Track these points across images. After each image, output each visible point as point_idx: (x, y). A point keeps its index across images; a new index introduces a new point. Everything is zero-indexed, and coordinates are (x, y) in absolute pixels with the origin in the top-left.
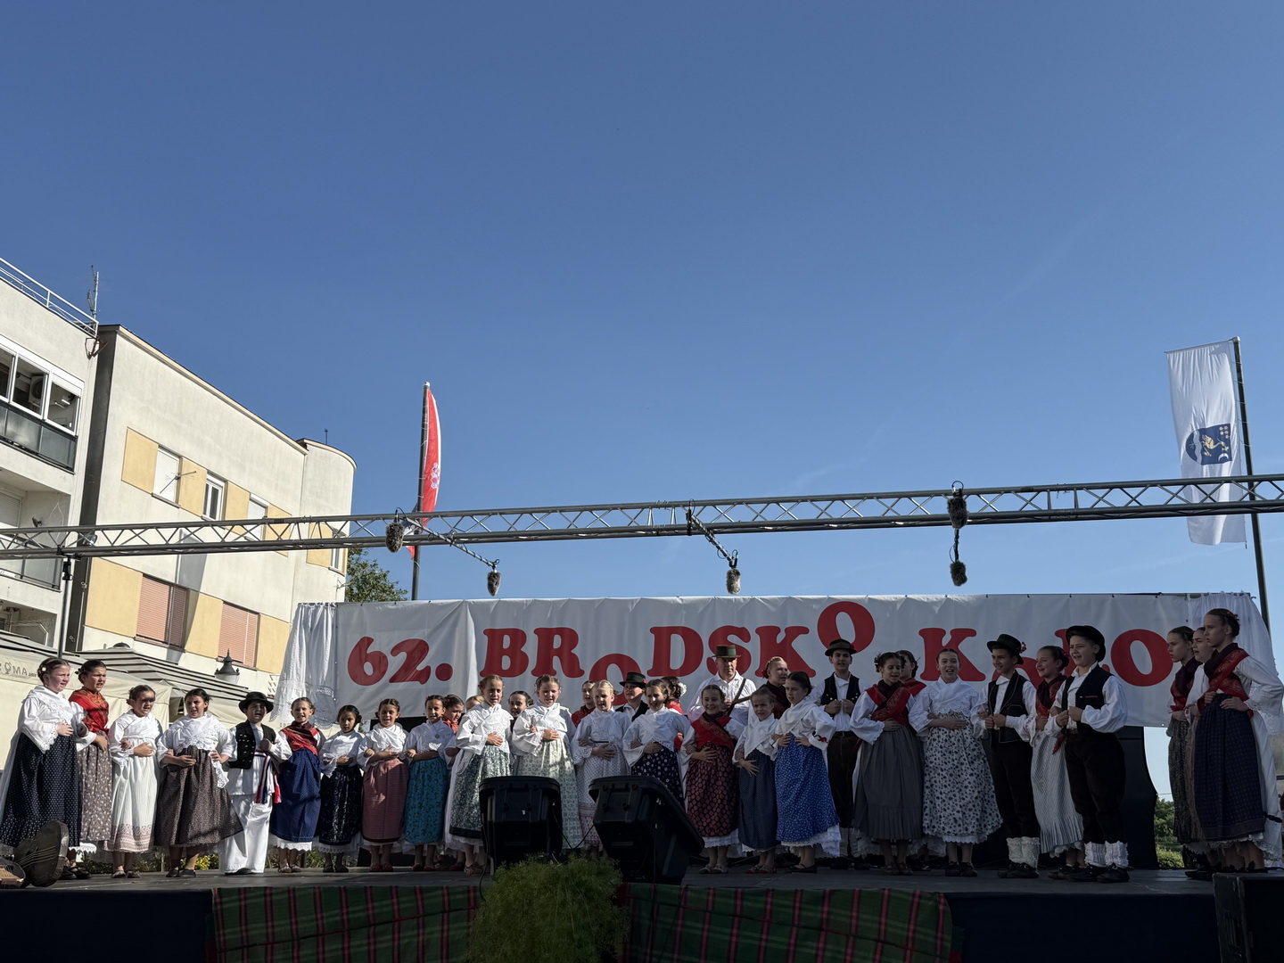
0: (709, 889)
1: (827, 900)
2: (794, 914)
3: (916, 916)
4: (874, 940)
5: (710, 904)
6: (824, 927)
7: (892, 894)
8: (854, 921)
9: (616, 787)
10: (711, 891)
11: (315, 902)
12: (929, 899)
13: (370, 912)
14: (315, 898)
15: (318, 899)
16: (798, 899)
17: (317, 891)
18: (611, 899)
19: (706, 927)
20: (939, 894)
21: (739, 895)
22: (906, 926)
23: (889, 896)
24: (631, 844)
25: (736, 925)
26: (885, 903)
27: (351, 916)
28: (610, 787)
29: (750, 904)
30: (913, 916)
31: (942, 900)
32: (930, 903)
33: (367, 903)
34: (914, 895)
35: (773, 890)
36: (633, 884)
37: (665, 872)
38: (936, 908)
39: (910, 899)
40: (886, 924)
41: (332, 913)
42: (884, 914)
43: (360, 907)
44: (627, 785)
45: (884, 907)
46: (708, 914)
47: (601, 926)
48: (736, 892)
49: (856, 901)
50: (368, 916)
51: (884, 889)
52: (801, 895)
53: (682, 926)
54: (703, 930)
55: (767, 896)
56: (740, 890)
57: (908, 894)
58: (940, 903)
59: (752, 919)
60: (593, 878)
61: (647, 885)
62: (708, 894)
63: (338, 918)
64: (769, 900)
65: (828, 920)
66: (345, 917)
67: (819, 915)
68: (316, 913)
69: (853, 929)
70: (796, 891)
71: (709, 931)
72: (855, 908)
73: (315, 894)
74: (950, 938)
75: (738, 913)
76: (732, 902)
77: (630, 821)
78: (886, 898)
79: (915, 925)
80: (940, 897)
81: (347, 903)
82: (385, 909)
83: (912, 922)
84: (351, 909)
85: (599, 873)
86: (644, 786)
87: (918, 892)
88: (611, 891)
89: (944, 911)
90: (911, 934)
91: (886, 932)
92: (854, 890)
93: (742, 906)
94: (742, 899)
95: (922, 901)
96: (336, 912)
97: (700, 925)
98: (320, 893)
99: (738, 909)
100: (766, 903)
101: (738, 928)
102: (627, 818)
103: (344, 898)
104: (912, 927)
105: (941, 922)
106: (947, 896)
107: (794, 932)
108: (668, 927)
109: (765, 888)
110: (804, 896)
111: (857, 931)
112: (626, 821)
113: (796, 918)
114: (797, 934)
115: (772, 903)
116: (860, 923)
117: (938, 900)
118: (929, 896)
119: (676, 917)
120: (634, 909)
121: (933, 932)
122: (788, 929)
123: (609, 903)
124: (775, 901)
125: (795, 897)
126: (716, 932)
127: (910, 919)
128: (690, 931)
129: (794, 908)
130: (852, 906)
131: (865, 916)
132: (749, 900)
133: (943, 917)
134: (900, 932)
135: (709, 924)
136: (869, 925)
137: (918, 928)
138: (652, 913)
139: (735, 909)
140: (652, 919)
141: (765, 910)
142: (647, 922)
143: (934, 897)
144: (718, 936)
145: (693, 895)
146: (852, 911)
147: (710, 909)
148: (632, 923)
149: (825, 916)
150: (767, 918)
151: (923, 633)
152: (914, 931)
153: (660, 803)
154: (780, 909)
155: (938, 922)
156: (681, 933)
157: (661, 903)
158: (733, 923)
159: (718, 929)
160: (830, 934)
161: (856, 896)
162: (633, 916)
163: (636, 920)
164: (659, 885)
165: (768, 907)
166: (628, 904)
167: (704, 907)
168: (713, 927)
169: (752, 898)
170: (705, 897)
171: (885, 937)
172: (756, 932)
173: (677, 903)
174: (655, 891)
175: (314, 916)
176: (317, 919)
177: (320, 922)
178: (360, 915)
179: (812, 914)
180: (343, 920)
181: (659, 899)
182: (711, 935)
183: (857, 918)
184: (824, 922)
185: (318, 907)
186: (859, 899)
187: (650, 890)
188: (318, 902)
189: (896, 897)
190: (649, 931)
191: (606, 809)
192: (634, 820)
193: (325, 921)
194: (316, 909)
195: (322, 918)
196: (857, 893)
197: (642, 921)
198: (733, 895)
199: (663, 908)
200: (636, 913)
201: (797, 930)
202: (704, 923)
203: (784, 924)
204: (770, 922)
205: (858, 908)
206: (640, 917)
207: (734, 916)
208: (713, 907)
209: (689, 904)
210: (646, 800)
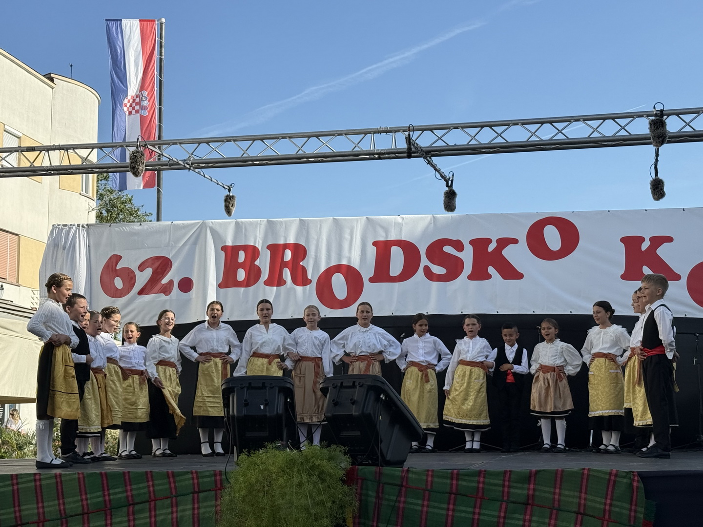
0: (428, 471)
1: (533, 479)
2: (503, 492)
3: (613, 492)
4: (575, 512)
5: (429, 484)
6: (530, 501)
7: (591, 473)
8: (557, 497)
9: (344, 384)
10: (430, 473)
11: (79, 485)
12: (624, 477)
13: (129, 493)
14: (79, 482)
15: (82, 483)
16: (507, 479)
17: (81, 476)
18: (341, 480)
19: (426, 503)
20: (633, 472)
21: (455, 476)
22: (603, 501)
23: (588, 475)
24: (358, 433)
25: (452, 501)
26: (585, 480)
27: (112, 497)
28: (339, 385)
29: (464, 483)
30: (610, 492)
31: (636, 478)
32: (625, 480)
33: (126, 486)
34: (610, 474)
35: (485, 471)
36: (360, 467)
37: (388, 458)
38: (631, 485)
39: (607, 477)
40: (585, 499)
41: (95, 495)
42: (583, 491)
43: (120, 490)
44: (354, 383)
45: (584, 484)
46: (427, 492)
47: (334, 502)
48: (452, 473)
49: (559, 479)
50: (127, 497)
51: (584, 469)
52: (510, 475)
53: (404, 502)
54: (423, 505)
55: (479, 476)
56: (455, 471)
57: (606, 473)
58: (634, 480)
59: (466, 496)
60: (325, 462)
61: (373, 469)
62: (427, 475)
63: (101, 499)
64: (482, 479)
65: (533, 495)
66: (107, 498)
67: (525, 492)
68: (81, 495)
69: (556, 503)
70: (505, 472)
71: (428, 506)
72: (558, 486)
73: (79, 478)
74: (642, 510)
75: (454, 491)
76: (449, 481)
77: (357, 414)
78: (585, 476)
79: (611, 499)
80: (634, 475)
81: (107, 486)
82: (142, 491)
83: (609, 497)
84: (111, 491)
85: (331, 459)
86: (369, 384)
87: (614, 472)
88: (342, 473)
89: (638, 488)
90: (607, 508)
91: (585, 505)
92: (557, 470)
93: (457, 485)
94: (457, 479)
95: (618, 479)
96: (99, 493)
97: (420, 502)
98: (84, 478)
99: (454, 488)
100: (479, 482)
101: (454, 504)
102: (355, 411)
103: (105, 482)
104: (608, 501)
105: (635, 497)
106: (640, 474)
107: (504, 506)
108: (392, 504)
109: (478, 469)
110: (513, 476)
111: (559, 505)
112: (354, 414)
113: (505, 494)
114: (506, 508)
115: (484, 483)
116: (562, 498)
117: (632, 478)
118: (624, 474)
119: (399, 495)
120: (362, 488)
121: (627, 506)
122: (498, 504)
123: (340, 483)
124: (487, 480)
125: (505, 477)
126: (434, 507)
127: (607, 495)
128: (412, 507)
129: (504, 486)
130: (555, 484)
131: (567, 493)
132: (465, 480)
133: (637, 492)
134: (598, 506)
135: (428, 500)
136: (571, 499)
137: (614, 503)
138: (378, 492)
139: (451, 488)
140: (377, 497)
141: (478, 488)
142: (374, 500)
143: (629, 475)
144: (436, 511)
145: (414, 476)
146: (555, 488)
147: (429, 488)
148: (360, 500)
149: (531, 492)
150: (480, 495)
151: (624, 240)
152: (611, 505)
153: (384, 398)
154: (491, 487)
155: (632, 497)
156: (403, 508)
157: (385, 483)
158: (449, 499)
159: (436, 504)
160: (535, 507)
161: (559, 476)
162: (361, 495)
163: (363, 498)
164: (384, 468)
165: (481, 485)
166: (357, 484)
167: (424, 487)
168: (432, 503)
169: (466, 478)
170: (424, 478)
171: (584, 510)
172: (470, 507)
173: (399, 483)
174: (380, 473)
175: (79, 498)
176: (82, 500)
177: (84, 503)
178: (120, 496)
179: (519, 491)
180: (105, 501)
181: (384, 479)
182: (430, 510)
183: (560, 494)
184: (531, 497)
185: (83, 489)
186: (562, 478)
187: (376, 473)
188: (83, 486)
189: (594, 476)
190: (375, 508)
191: (336, 404)
192: (360, 411)
193: (89, 501)
194: (80, 492)
195: (87, 499)
196: (559, 473)
197: (369, 499)
198: (449, 475)
199: (387, 488)
200: (364, 492)
201: (507, 506)
202: (424, 500)
203: (495, 500)
204: (482, 498)
205: (560, 485)
206: (367, 495)
207: (451, 493)
208: (431, 486)
209: (410, 484)
210: (371, 395)
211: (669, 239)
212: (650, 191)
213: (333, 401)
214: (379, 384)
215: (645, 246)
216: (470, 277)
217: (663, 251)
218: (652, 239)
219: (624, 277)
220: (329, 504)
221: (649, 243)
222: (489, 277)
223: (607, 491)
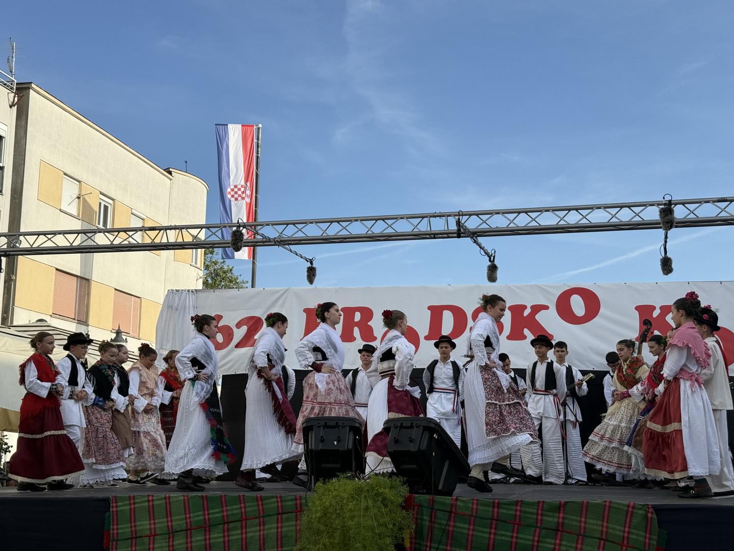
0: (474, 500)
1: (562, 509)
2: (537, 519)
3: (630, 521)
4: (598, 538)
5: (474, 511)
6: (560, 528)
7: (612, 505)
8: (583, 525)
9: (403, 425)
10: (475, 502)
11: (185, 506)
12: (640, 509)
13: (225, 513)
14: (184, 503)
15: (187, 504)
16: (540, 508)
17: (186, 498)
18: (400, 506)
19: (471, 527)
20: (648, 505)
21: (496, 505)
22: (622, 528)
23: (610, 506)
24: (415, 466)
25: (494, 526)
26: (607, 511)
27: (210, 516)
28: (400, 425)
29: (504, 511)
30: (628, 522)
31: (650, 510)
32: (641, 512)
33: (222, 507)
34: (628, 506)
35: (521, 501)
36: (416, 495)
37: (440, 487)
38: (646, 516)
39: (626, 508)
40: (607, 527)
41: (197, 514)
42: (605, 520)
43: (217, 510)
44: (412, 423)
45: (606, 514)
46: (473, 518)
47: (394, 525)
48: (494, 502)
49: (584, 510)
50: (223, 516)
51: (606, 501)
52: (543, 504)
53: (453, 526)
54: (469, 529)
55: (517, 505)
56: (497, 501)
57: (624, 505)
58: (648, 512)
59: (506, 522)
60: (387, 491)
61: (427, 497)
62: (473, 503)
63: (201, 518)
64: (519, 508)
65: (562, 523)
66: (207, 517)
67: (556, 520)
68: (186, 514)
69: (582, 530)
70: (539, 502)
71: (473, 530)
72: (584, 515)
73: (184, 500)
74: (656, 537)
75: (495, 518)
76: (491, 509)
77: (414, 450)
78: (607, 508)
79: (629, 528)
80: (649, 508)
81: (208, 507)
82: (235, 512)
83: (627, 525)
84: (210, 511)
85: (392, 488)
86: (425, 425)
87: (632, 504)
88: (401, 500)
89: (652, 518)
90: (626, 535)
91: (606, 532)
92: (583, 502)
93: (498, 513)
94: (498, 508)
95: (635, 511)
96: (201, 513)
97: (467, 526)
98: (188, 499)
99: (495, 514)
100: (516, 511)
101: (495, 529)
102: (413, 448)
103: (205, 503)
104: (627, 529)
105: (649, 526)
106: (654, 507)
107: (538, 531)
108: (443, 527)
109: (516, 499)
110: (545, 506)
111: (585, 532)
112: (411, 450)
113: (539, 521)
114: (539, 533)
115: (520, 511)
116: (588, 526)
117: (647, 509)
118: (640, 507)
119: (449, 520)
120: (417, 514)
121: (643, 534)
122: (533, 529)
123: (400, 509)
124: (523, 509)
125: (538, 506)
126: (479, 531)
127: (625, 523)
128: (460, 530)
129: (537, 514)
130: (582, 514)
131: (591, 521)
132: (504, 509)
133: (651, 522)
134: (618, 533)
135: (474, 525)
136: (595, 527)
137: (632, 530)
138: (431, 517)
139: (493, 515)
140: (431, 521)
141: (516, 515)
142: (427, 523)
143: (644, 508)
144: (480, 534)
145: (461, 504)
146: (581, 517)
147: (474, 514)
148: (416, 524)
149: (561, 520)
150: (517, 521)
151: (638, 308)
152: (629, 533)
153: (436, 437)
154: (527, 515)
155: (647, 527)
156: (452, 531)
157: (437, 510)
158: (491, 524)
159: (480, 529)
160: (564, 533)
161: (584, 507)
162: (417, 519)
163: (419, 521)
164: (436, 496)
165: (518, 513)
166: (414, 510)
167: (470, 513)
168: (477, 528)
169: (506, 507)
170: (470, 505)
171: (606, 536)
172: (509, 531)
173: (449, 509)
174: (433, 501)
175: (184, 516)
176: (186, 518)
177: (188, 521)
178: (217, 515)
179: (550, 519)
180: (205, 519)
181: (436, 506)
182: (475, 533)
183: (585, 523)
184: (560, 525)
185: (187, 509)
186: (586, 509)
187: (430, 500)
188: (187, 506)
189: (615, 508)
190: (429, 529)
191: (396, 441)
192: (417, 449)
193: (192, 520)
194: (185, 511)
195: (190, 518)
196: (585, 504)
197: (424, 523)
198: (491, 504)
199: (439, 514)
200: (419, 517)
201: (540, 531)
202: (470, 524)
203: (530, 526)
204: (519, 524)
205: (586, 514)
206: (422, 519)
207: (492, 519)
208: (476, 513)
209: (458, 511)
210: (426, 436)
212: (660, 267)
213: (395, 438)
214: (433, 426)
215: (656, 313)
216: (509, 338)
218: (661, 308)
220: (391, 526)
221: (659, 311)
222: (524, 337)
223: (626, 520)
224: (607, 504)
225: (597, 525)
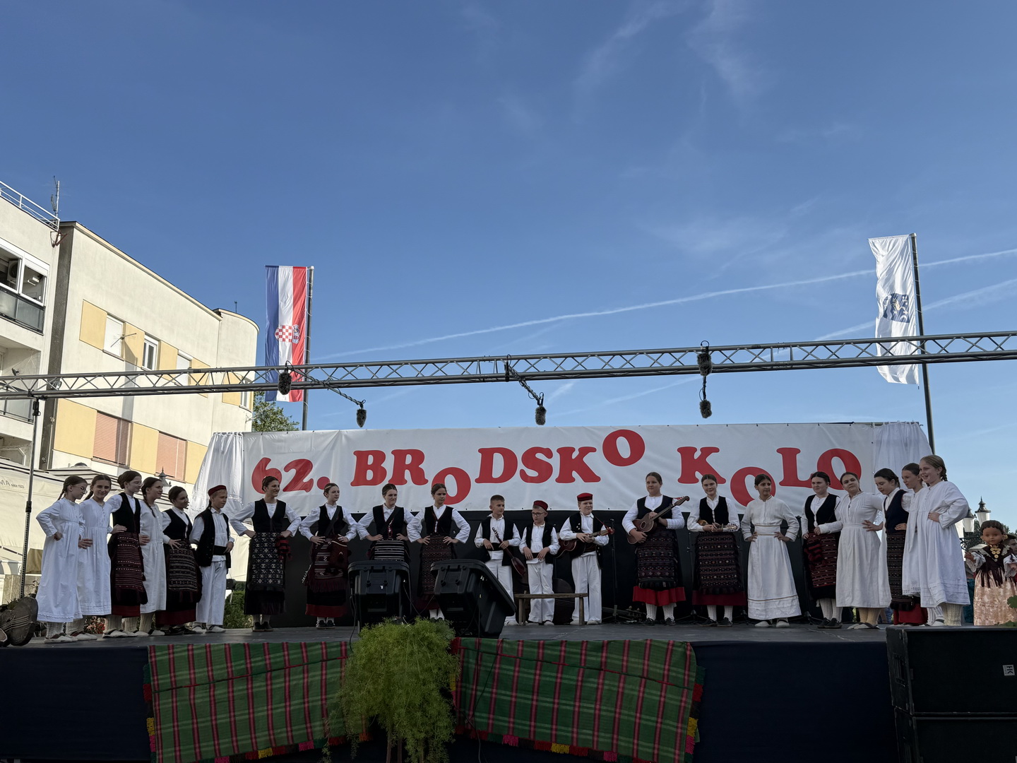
0: (519, 641)
1: (605, 648)
2: (581, 659)
3: (670, 659)
4: (639, 677)
5: (520, 652)
6: (603, 667)
7: (653, 643)
8: (625, 663)
9: (451, 567)
10: (521, 643)
11: (226, 655)
12: (680, 647)
13: (268, 662)
14: (226, 652)
15: (228, 653)
16: (584, 648)
17: (227, 646)
18: (447, 650)
19: (517, 669)
20: (687, 643)
21: (541, 646)
22: (663, 666)
23: (650, 645)
24: (462, 609)
25: (539, 667)
26: (648, 650)
27: (253, 665)
28: (447, 568)
29: (549, 652)
30: (668, 659)
31: (690, 647)
32: (680, 649)
33: (265, 655)
34: (668, 644)
35: (566, 641)
36: (463, 638)
37: (487, 630)
38: (685, 653)
39: (666, 646)
40: (648, 665)
41: (238, 663)
42: (647, 658)
43: (260, 658)
44: (459, 566)
45: (647, 652)
46: (518, 660)
47: (440, 669)
48: (539, 644)
49: (626, 648)
50: (266, 664)
51: (647, 640)
52: (587, 644)
53: (499, 668)
54: (514, 671)
55: (561, 646)
56: (542, 642)
57: (665, 643)
58: (687, 649)
59: (551, 663)
60: (433, 635)
61: (474, 639)
62: (519, 645)
63: (243, 666)
64: (563, 648)
65: (606, 662)
66: (249, 666)
67: (599, 659)
68: (227, 663)
69: (624, 669)
70: (583, 641)
71: (519, 672)
72: (626, 654)
73: (225, 648)
74: (694, 674)
75: (541, 658)
76: (536, 650)
77: (461, 592)
78: (648, 646)
79: (669, 665)
80: (687, 646)
81: (250, 655)
82: (278, 660)
84: (252, 660)
85: (438, 631)
86: (472, 567)
87: (671, 642)
88: (447, 644)
89: (690, 656)
90: (666, 672)
91: (648, 671)
92: (625, 641)
93: (543, 653)
94: (543, 649)
95: (674, 648)
96: (243, 662)
97: (512, 668)
98: (230, 648)
99: (541, 655)
100: (561, 651)
101: (541, 670)
102: (459, 590)
103: (247, 652)
104: (667, 667)
105: (688, 663)
106: (692, 644)
107: (581, 672)
108: (489, 669)
109: (560, 640)
110: (588, 646)
111: (627, 671)
112: (458, 592)
113: (583, 661)
114: (583, 674)
115: (565, 651)
116: (629, 664)
118: (680, 644)
119: (495, 662)
120: (464, 657)
121: (682, 671)
122: (577, 669)
123: (445, 653)
124: (568, 649)
125: (582, 646)
126: (524, 673)
127: (666, 661)
128: (505, 672)
129: (581, 654)
130: (624, 653)
131: (633, 660)
132: (549, 649)
133: (690, 659)
134: (658, 671)
135: (519, 667)
136: (636, 666)
137: (672, 668)
138: (477, 660)
139: (538, 656)
140: (477, 664)
141: (560, 656)
142: (474, 666)
143: (683, 645)
144: (525, 676)
145: (507, 646)
146: (623, 656)
147: (520, 656)
148: (462, 667)
149: (604, 660)
150: (562, 662)
151: (680, 450)
152: (669, 670)
153: (483, 579)
154: (571, 655)
155: (686, 664)
156: (498, 673)
157: (484, 652)
158: (537, 666)
159: (526, 670)
160: (607, 673)
161: (627, 645)
162: (463, 662)
163: (465, 664)
164: (483, 639)
165: (563, 654)
166: (460, 653)
167: (516, 655)
168: (522, 669)
169: (550, 647)
170: (516, 647)
171: (647, 675)
172: (553, 672)
173: (495, 652)
174: (480, 644)
175: (225, 665)
176: (227, 667)
177: (230, 670)
178: (260, 663)
179: (594, 659)
180: (247, 668)
181: (482, 649)
182: (521, 675)
183: (627, 661)
184: (603, 664)
185: (228, 658)
186: (629, 647)
187: (476, 643)
188: (228, 655)
189: (655, 646)
190: (475, 672)
191: (443, 584)
192: (464, 591)
193: (233, 669)
194: (226, 660)
195: (231, 667)
196: (627, 643)
197: (470, 666)
198: (536, 645)
199: (485, 656)
200: (466, 659)
201: (584, 671)
202: (515, 666)
203: (574, 666)
204: (564, 665)
205: (628, 654)
206: (468, 662)
207: (537, 660)
208: (522, 655)
209: (504, 653)
210: (473, 577)
211: (716, 450)
212: (700, 410)
213: (442, 581)
214: (479, 568)
215: (697, 455)
216: (558, 480)
217: (711, 460)
218: (702, 450)
219: (680, 481)
220: (435, 671)
221: (700, 453)
222: (573, 480)
223: (666, 658)
224: (648, 642)
225: (638, 663)
